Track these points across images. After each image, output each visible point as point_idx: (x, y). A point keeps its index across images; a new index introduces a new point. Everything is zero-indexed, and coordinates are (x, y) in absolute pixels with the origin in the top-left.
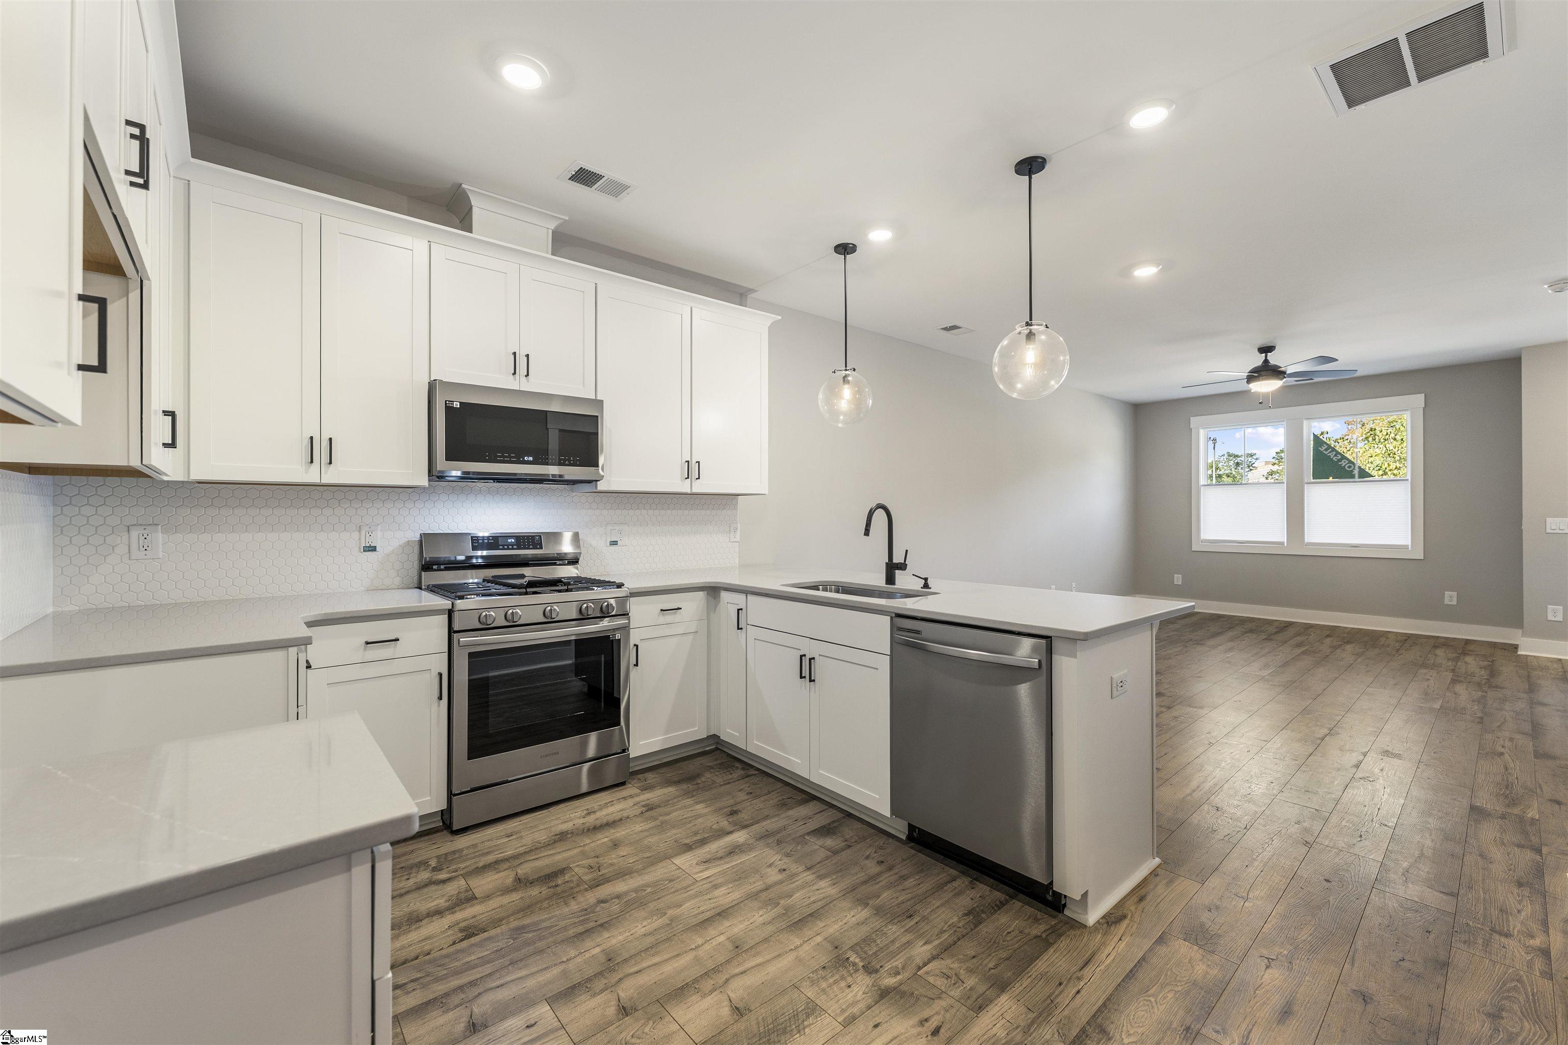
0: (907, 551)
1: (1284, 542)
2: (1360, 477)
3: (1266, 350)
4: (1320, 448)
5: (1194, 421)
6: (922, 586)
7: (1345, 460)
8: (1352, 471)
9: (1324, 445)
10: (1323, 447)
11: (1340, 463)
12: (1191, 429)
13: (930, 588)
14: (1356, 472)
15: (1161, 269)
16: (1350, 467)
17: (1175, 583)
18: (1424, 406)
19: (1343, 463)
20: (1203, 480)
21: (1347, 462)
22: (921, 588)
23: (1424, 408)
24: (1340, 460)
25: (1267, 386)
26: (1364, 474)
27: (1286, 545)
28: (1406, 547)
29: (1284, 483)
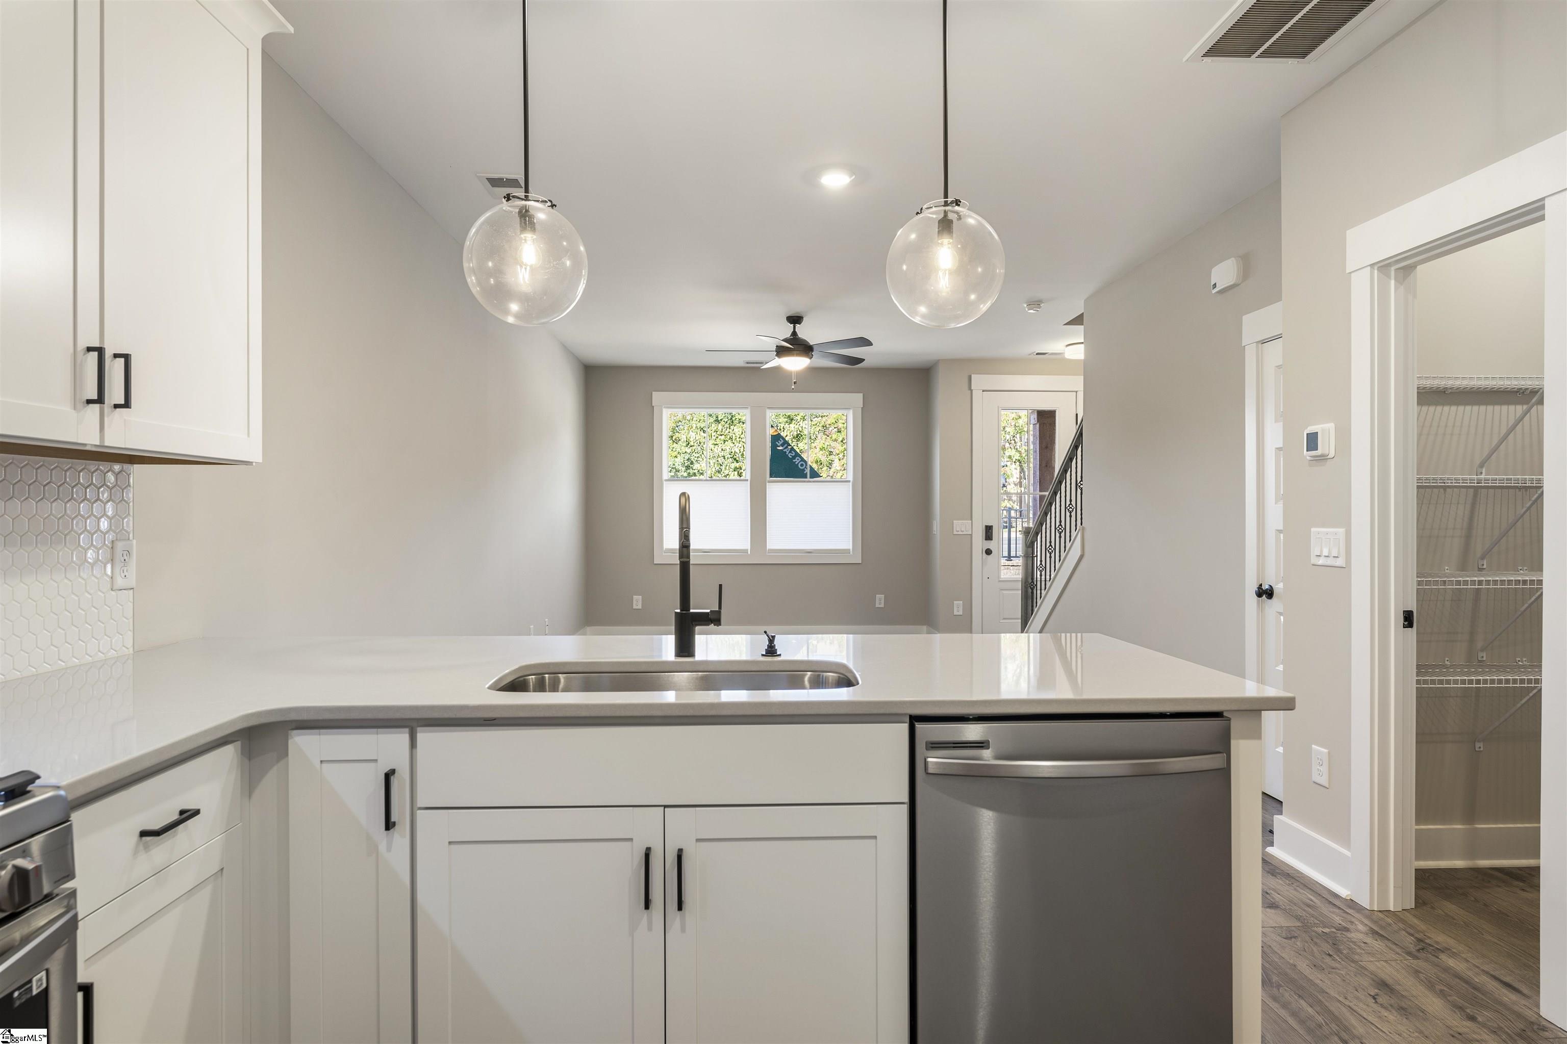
0: (721, 586)
1: (748, 550)
2: (811, 477)
3: (795, 320)
4: (777, 443)
5: (657, 397)
6: (764, 653)
7: (799, 458)
8: (804, 470)
9: (781, 439)
10: (779, 441)
11: (794, 461)
12: (653, 407)
13: (780, 655)
14: (808, 471)
15: (854, 179)
16: (802, 465)
17: (635, 607)
18: (862, 406)
19: (797, 460)
20: (666, 475)
21: (800, 460)
22: (763, 655)
23: (862, 408)
24: (794, 457)
25: (795, 364)
26: (815, 474)
27: (749, 553)
28: (847, 551)
29: (747, 480)
